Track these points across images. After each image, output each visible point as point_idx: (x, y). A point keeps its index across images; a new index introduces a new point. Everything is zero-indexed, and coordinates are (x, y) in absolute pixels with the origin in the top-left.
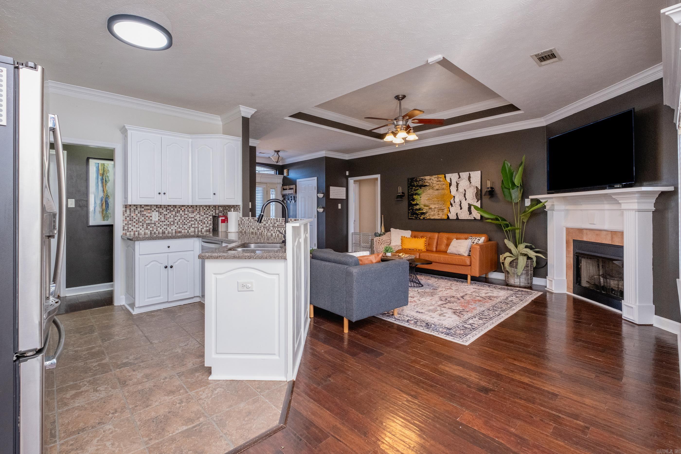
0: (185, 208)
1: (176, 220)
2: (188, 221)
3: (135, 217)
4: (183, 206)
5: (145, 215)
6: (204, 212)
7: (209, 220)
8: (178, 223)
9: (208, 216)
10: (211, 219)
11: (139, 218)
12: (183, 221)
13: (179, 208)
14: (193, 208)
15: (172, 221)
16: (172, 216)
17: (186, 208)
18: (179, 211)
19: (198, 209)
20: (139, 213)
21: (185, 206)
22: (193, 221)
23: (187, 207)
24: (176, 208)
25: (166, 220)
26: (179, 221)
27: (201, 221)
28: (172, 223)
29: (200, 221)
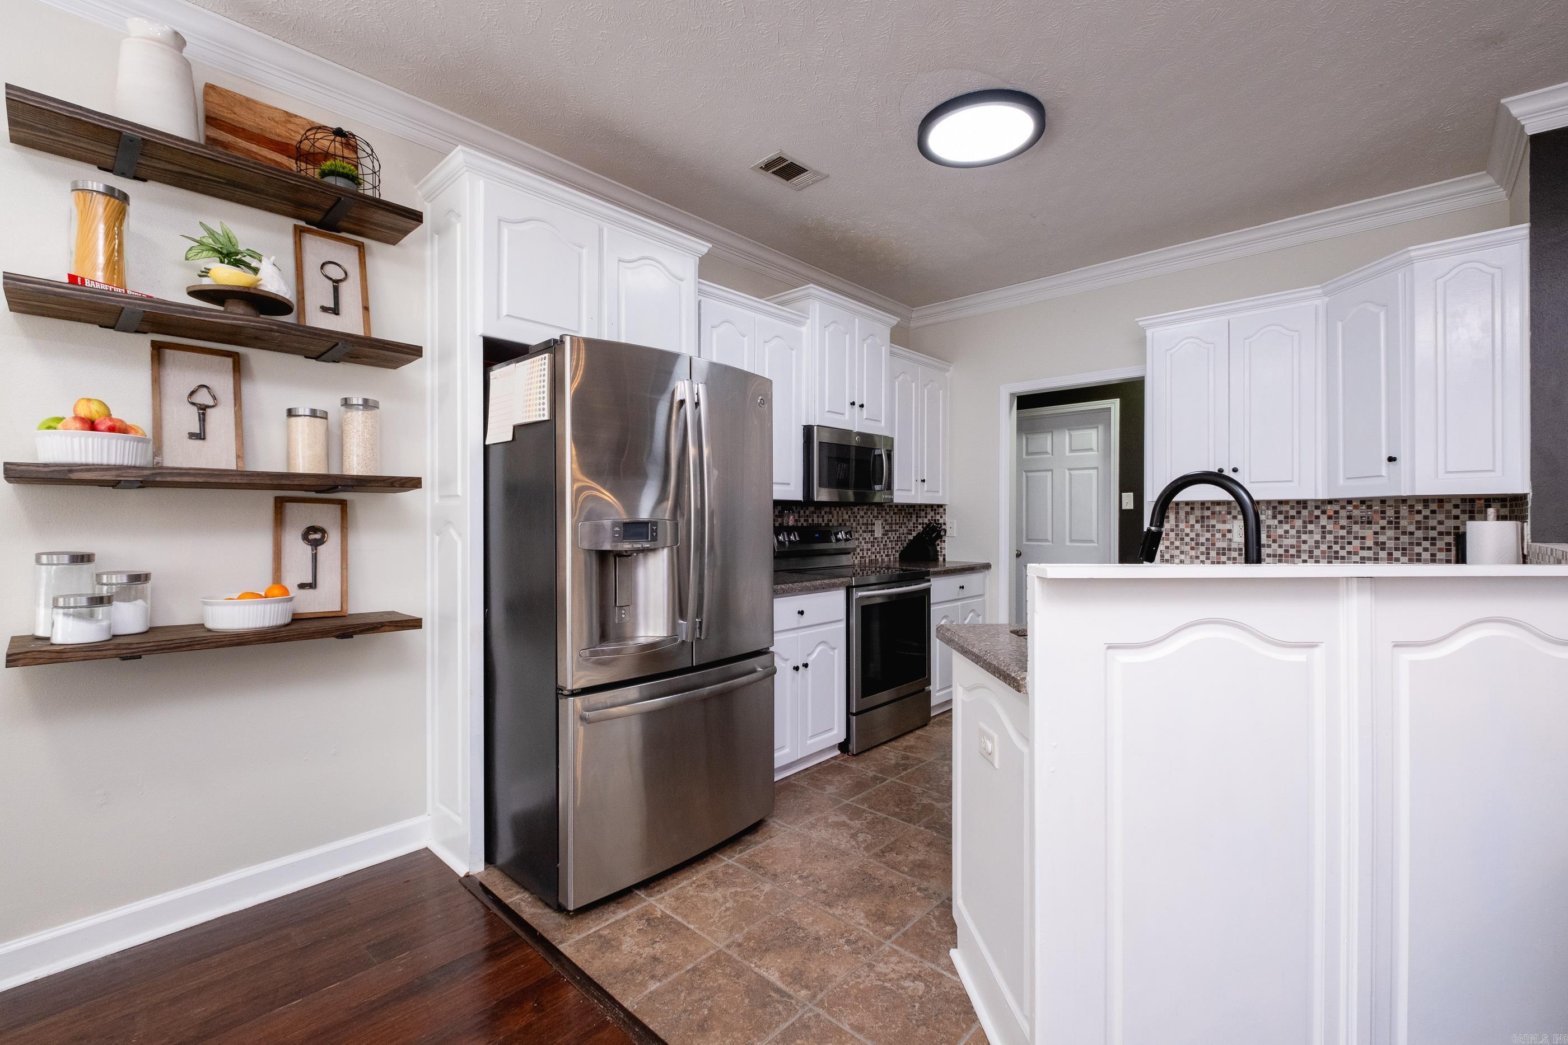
0: (1337, 508)
1: (1305, 542)
2: (1349, 548)
3: (1188, 530)
4: (1330, 502)
5: (1214, 526)
6: (1418, 522)
7: (1440, 550)
8: (1311, 552)
9: (1433, 534)
10: (1448, 544)
11: (1197, 535)
12: (1330, 547)
13: (1317, 508)
14: (1370, 507)
15: (1292, 547)
16: (1293, 532)
17: (1343, 507)
18: (1317, 517)
19: (1390, 512)
20: (1197, 522)
21: (1337, 501)
22: (1369, 548)
23: (1345, 504)
24: (1305, 508)
25: (1274, 541)
26: (1317, 547)
27: (1404, 549)
28: (1293, 551)
29: (1397, 549)
